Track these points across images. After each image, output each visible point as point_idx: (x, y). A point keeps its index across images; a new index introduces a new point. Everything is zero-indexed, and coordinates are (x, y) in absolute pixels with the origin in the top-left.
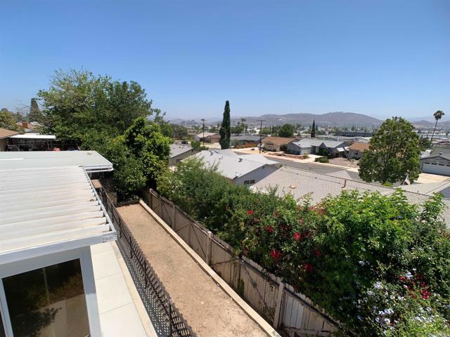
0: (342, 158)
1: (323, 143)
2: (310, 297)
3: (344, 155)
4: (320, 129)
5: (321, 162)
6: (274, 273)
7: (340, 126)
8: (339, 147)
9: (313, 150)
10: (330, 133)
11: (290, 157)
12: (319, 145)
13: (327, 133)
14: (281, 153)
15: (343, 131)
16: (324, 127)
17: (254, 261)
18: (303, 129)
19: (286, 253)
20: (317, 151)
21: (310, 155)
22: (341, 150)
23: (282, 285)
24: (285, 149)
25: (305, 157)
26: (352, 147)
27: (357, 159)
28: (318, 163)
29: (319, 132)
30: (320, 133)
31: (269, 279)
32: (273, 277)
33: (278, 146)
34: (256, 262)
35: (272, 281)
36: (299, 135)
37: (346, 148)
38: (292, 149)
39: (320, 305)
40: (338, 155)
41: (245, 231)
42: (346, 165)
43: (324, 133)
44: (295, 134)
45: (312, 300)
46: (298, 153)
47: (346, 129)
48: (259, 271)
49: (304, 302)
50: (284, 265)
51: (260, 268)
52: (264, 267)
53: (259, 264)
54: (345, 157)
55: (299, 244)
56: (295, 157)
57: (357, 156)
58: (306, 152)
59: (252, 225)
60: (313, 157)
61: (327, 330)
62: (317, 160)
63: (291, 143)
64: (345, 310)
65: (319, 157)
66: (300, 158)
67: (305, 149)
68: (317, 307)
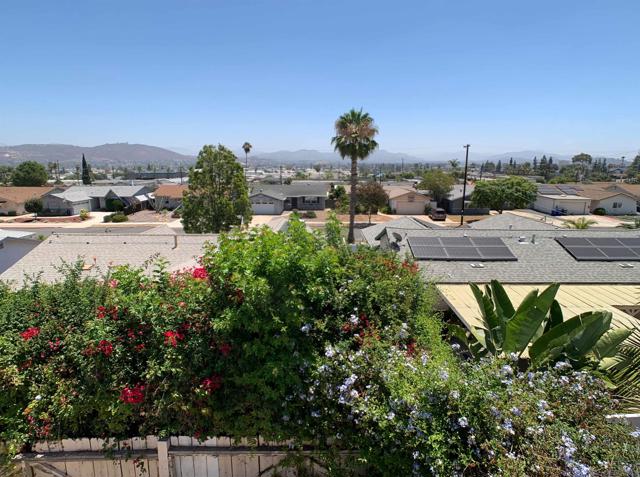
0: (147, 212)
1: (111, 191)
2: (224, 434)
3: (148, 206)
4: (95, 171)
5: (115, 221)
6: (137, 434)
7: (129, 164)
8: (139, 193)
9: (96, 205)
10: (114, 176)
11: (52, 221)
12: (104, 195)
13: (109, 176)
14: (30, 216)
15: (136, 172)
16: (103, 168)
17: (73, 436)
18: (63, 172)
19: (158, 379)
20: (103, 204)
21: (92, 214)
22: (142, 198)
23: (163, 447)
24: (37, 208)
25: (84, 218)
26: (159, 192)
27: (170, 210)
28: (111, 224)
29: (95, 175)
30: (97, 177)
31: (129, 453)
32: (137, 443)
33: (18, 205)
34: (81, 436)
35: (137, 451)
36: (58, 182)
37: (150, 195)
38: (53, 206)
39: (250, 436)
40: (139, 207)
41: (27, 383)
42: (157, 220)
43: (105, 177)
44: (49, 181)
45: (230, 437)
46: (69, 213)
47: (139, 169)
48: (97, 452)
49: (217, 450)
50: (159, 405)
51: (97, 444)
52: (106, 435)
53: (90, 437)
54: (151, 208)
55: (180, 351)
56: (64, 221)
57: (169, 206)
58: (83, 208)
59: (44, 362)
60: (98, 217)
61: (268, 466)
62: (107, 220)
63: (49, 196)
64: (292, 417)
65: (109, 214)
66: (75, 220)
67: (79, 203)
68: (245, 441)
